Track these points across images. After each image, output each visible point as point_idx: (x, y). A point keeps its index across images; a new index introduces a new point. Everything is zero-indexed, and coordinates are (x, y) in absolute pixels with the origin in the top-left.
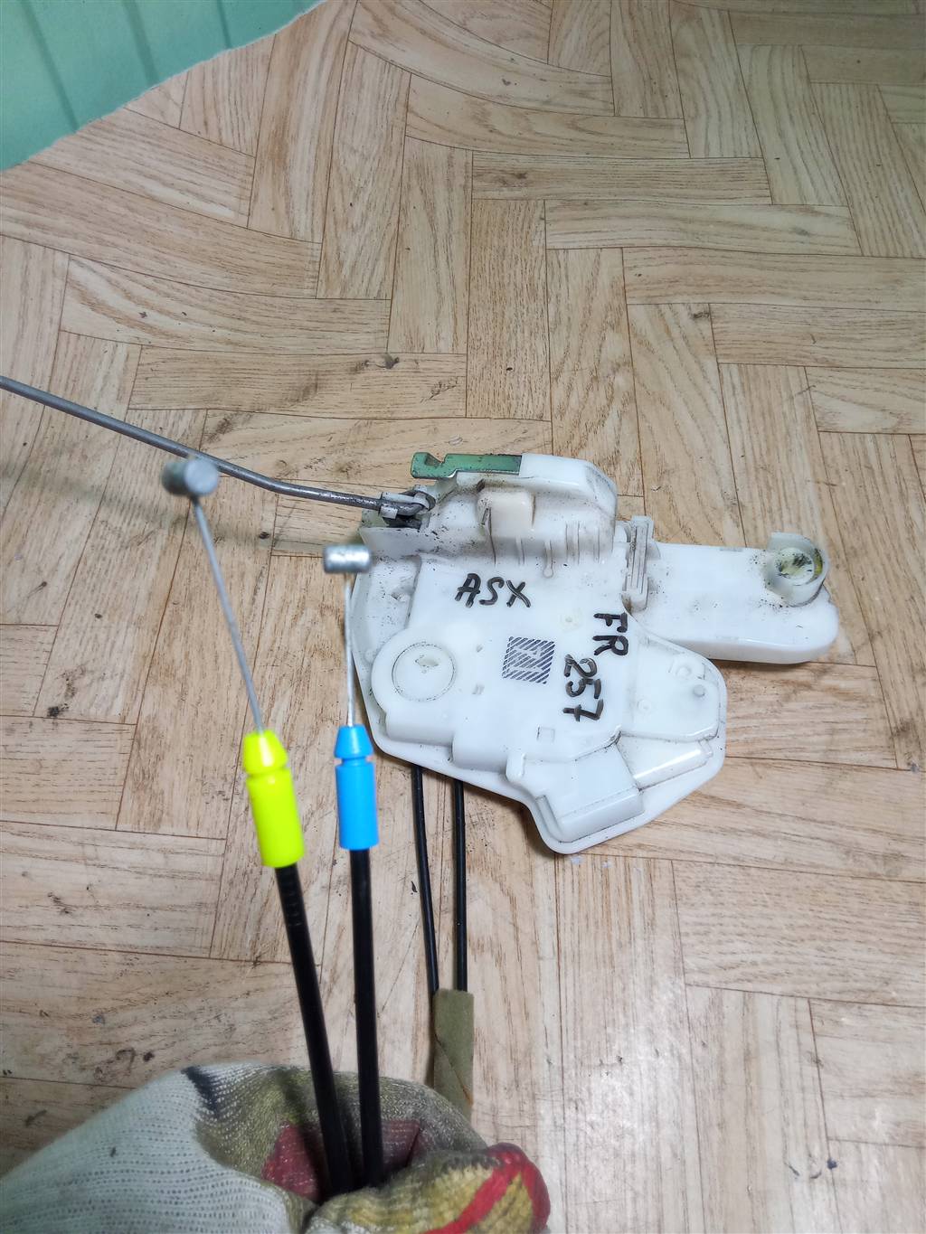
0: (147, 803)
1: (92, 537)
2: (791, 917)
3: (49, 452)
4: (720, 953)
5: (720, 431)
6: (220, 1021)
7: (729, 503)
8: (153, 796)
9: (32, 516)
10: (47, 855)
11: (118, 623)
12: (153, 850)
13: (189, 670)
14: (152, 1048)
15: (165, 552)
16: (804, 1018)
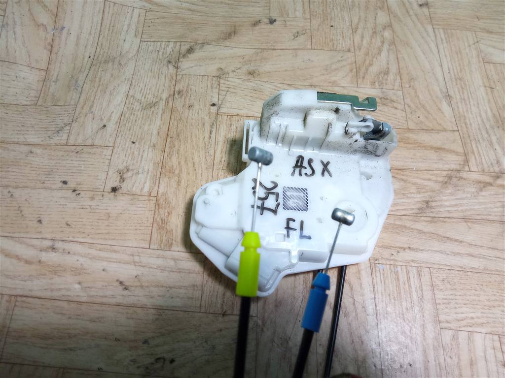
0: (164, 236)
1: (127, 103)
2: (488, 296)
3: (102, 62)
4: (456, 313)
5: (437, 60)
6: (207, 344)
7: (444, 95)
8: (168, 232)
9: (96, 92)
10: (115, 261)
11: (144, 147)
12: (169, 259)
13: (181, 170)
14: (174, 357)
15: (164, 112)
16: (497, 344)
